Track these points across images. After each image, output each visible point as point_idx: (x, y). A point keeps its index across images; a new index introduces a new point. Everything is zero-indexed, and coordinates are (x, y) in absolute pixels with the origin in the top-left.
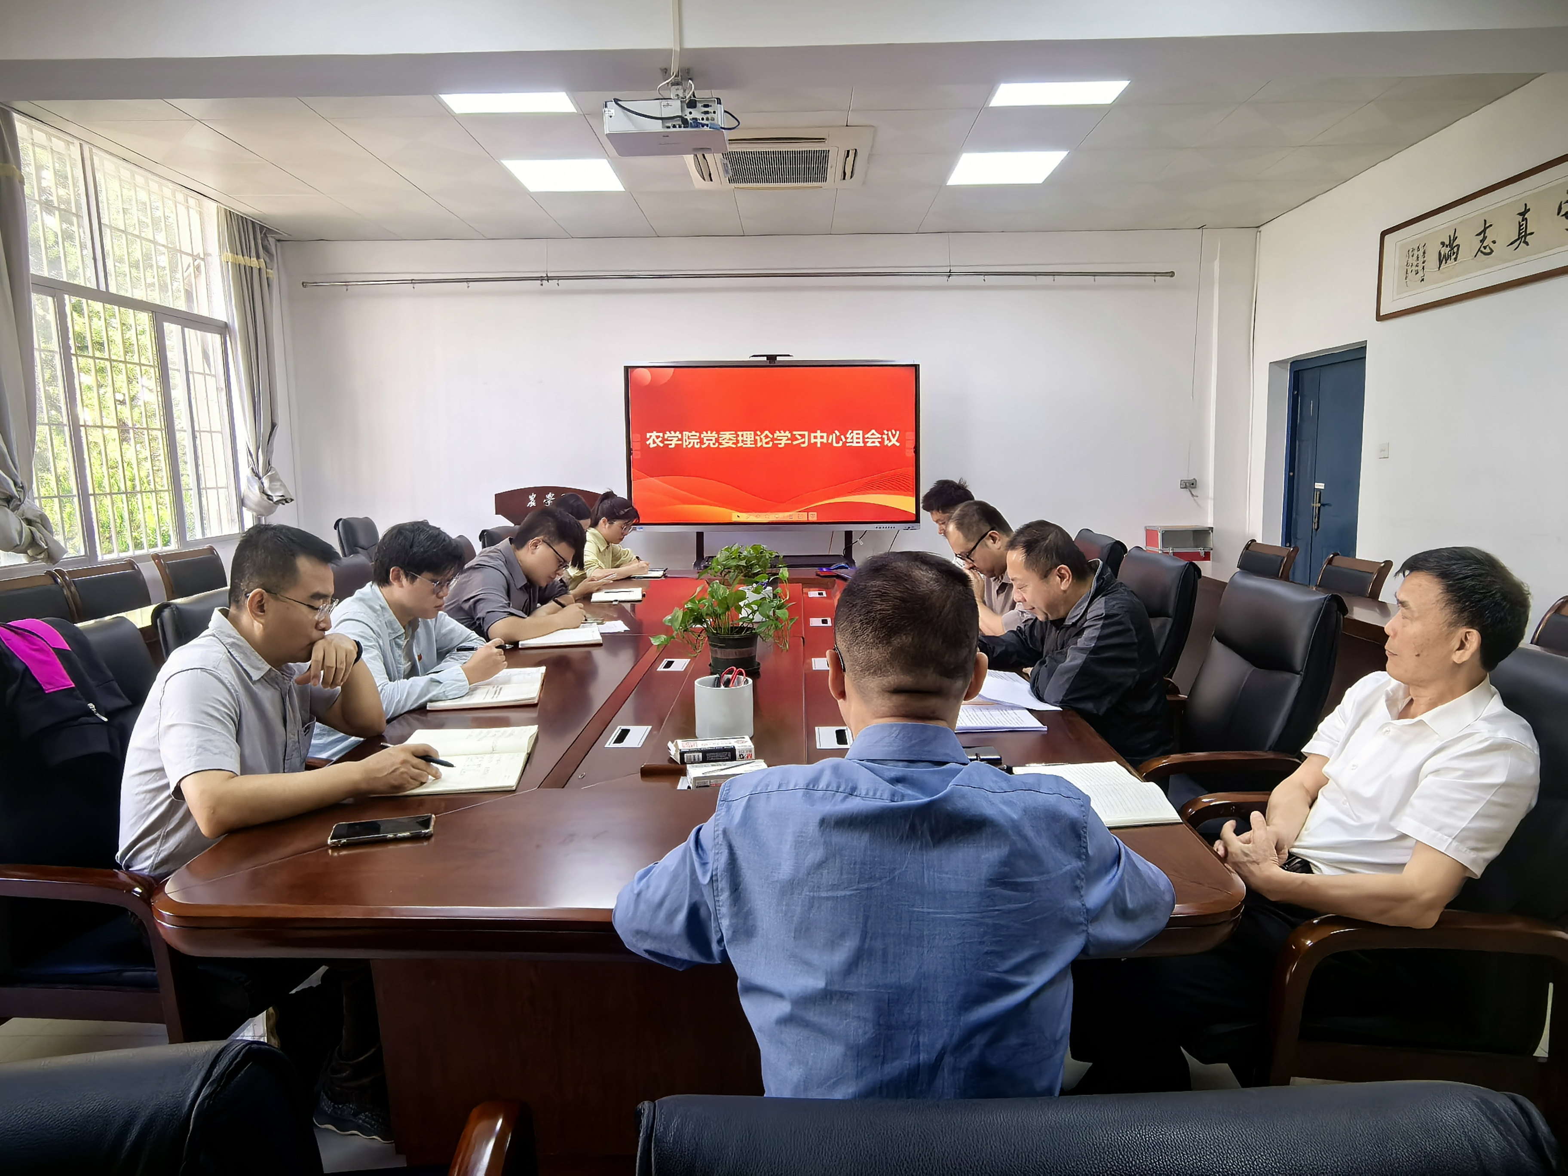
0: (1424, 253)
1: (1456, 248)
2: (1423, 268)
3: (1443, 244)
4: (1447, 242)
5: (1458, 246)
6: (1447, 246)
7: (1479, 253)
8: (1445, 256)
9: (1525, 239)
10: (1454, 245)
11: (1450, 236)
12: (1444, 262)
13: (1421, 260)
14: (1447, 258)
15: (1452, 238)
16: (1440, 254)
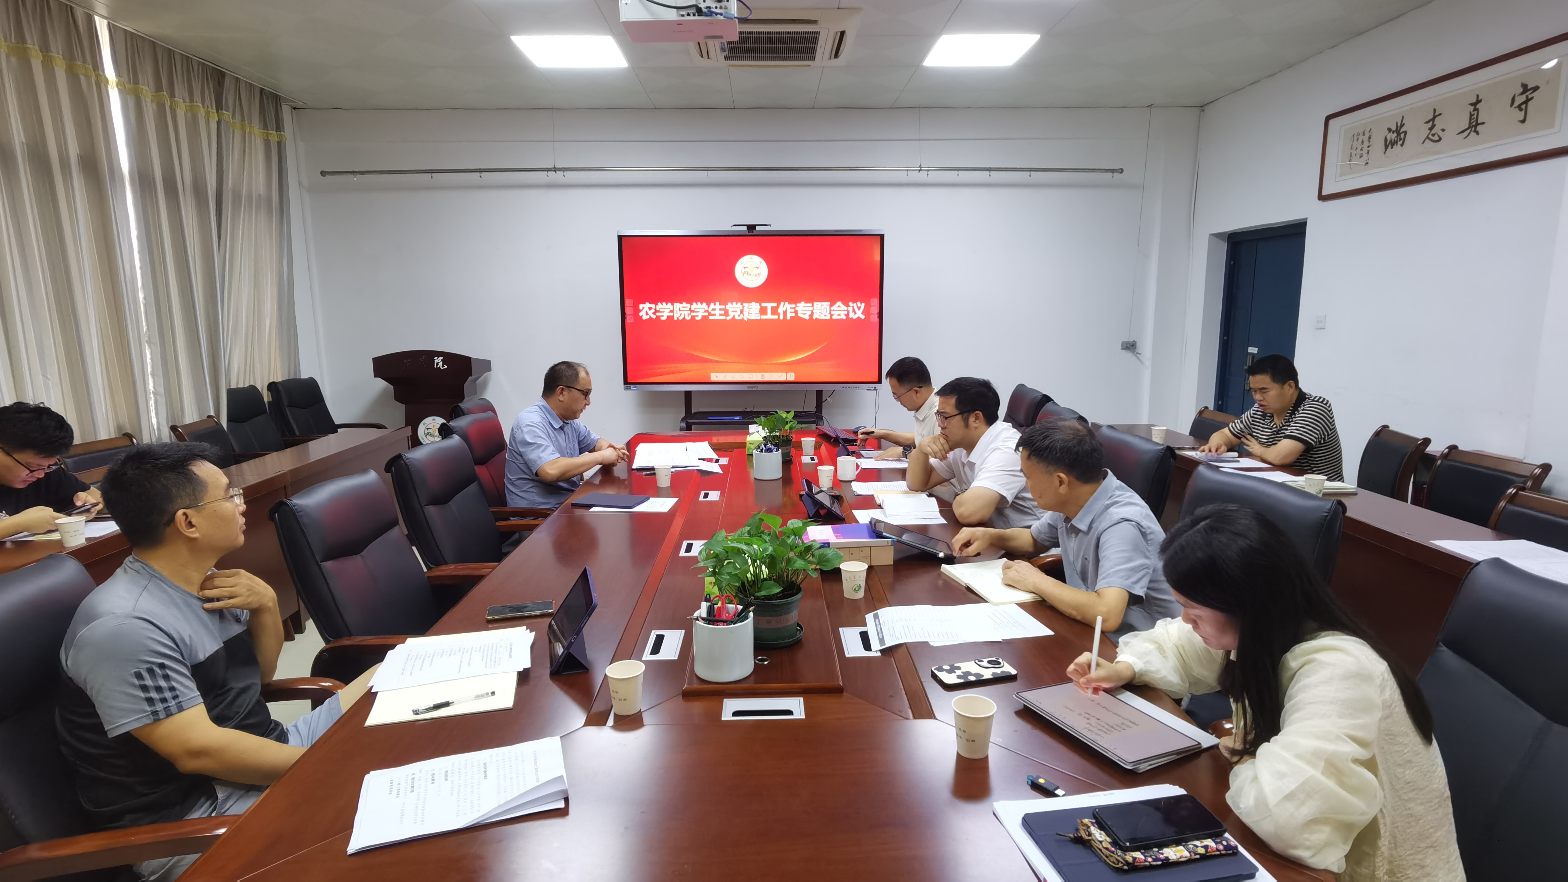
0: (1370, 138)
1: (1402, 136)
2: (1368, 153)
3: (1390, 130)
4: (1394, 128)
5: (1405, 133)
6: (1393, 132)
7: (1427, 140)
8: (1391, 141)
9: (1476, 128)
10: (1401, 131)
11: (1397, 123)
12: (1390, 147)
13: (1366, 144)
14: (1393, 143)
15: (1399, 125)
16: (1386, 139)
